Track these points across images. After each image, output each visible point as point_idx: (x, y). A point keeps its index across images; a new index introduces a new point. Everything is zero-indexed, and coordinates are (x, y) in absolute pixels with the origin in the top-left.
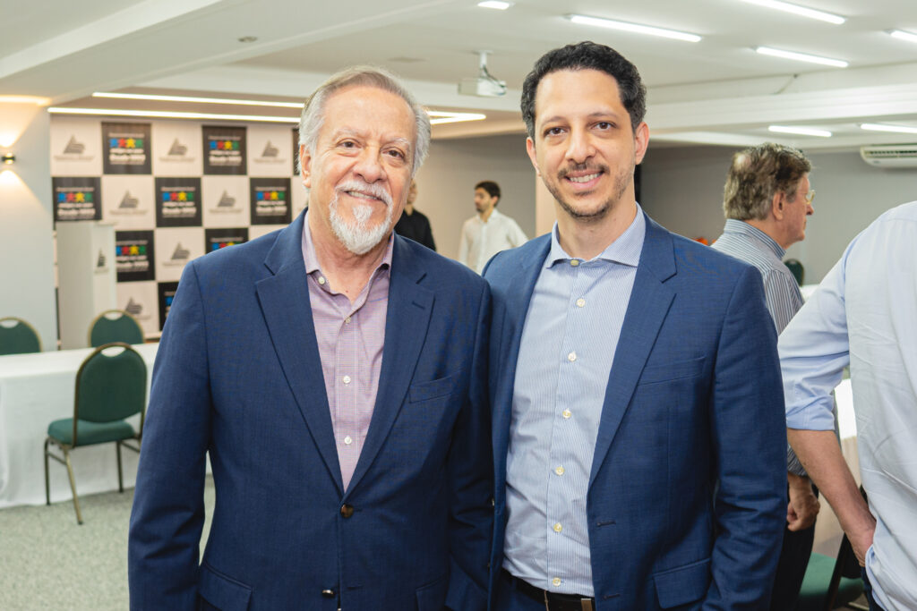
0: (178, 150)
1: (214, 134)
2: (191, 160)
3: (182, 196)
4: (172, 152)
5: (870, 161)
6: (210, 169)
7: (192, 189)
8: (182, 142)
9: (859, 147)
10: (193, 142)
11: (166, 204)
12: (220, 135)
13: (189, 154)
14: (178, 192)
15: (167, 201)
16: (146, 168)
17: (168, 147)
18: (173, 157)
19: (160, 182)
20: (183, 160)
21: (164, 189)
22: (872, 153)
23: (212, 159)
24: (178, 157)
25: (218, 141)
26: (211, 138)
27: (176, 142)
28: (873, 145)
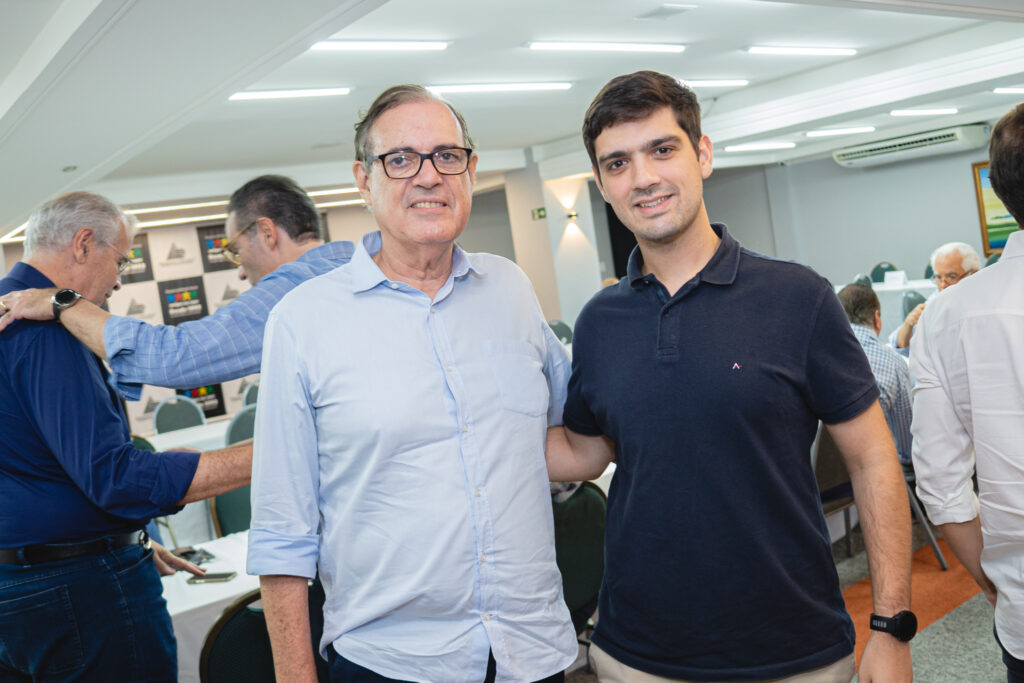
0: (176, 254)
1: (209, 234)
2: (190, 261)
3: (186, 296)
4: (171, 257)
5: (844, 163)
6: (211, 267)
7: (195, 288)
8: (180, 246)
9: (831, 152)
10: (190, 244)
11: (172, 305)
12: (215, 233)
13: (187, 256)
14: (181, 293)
15: (172, 302)
16: (148, 275)
17: (166, 252)
18: (172, 261)
19: (163, 286)
20: (183, 262)
21: (168, 292)
22: (844, 155)
23: (211, 257)
24: (178, 260)
25: (215, 239)
26: (207, 237)
27: (173, 246)
28: (845, 148)
